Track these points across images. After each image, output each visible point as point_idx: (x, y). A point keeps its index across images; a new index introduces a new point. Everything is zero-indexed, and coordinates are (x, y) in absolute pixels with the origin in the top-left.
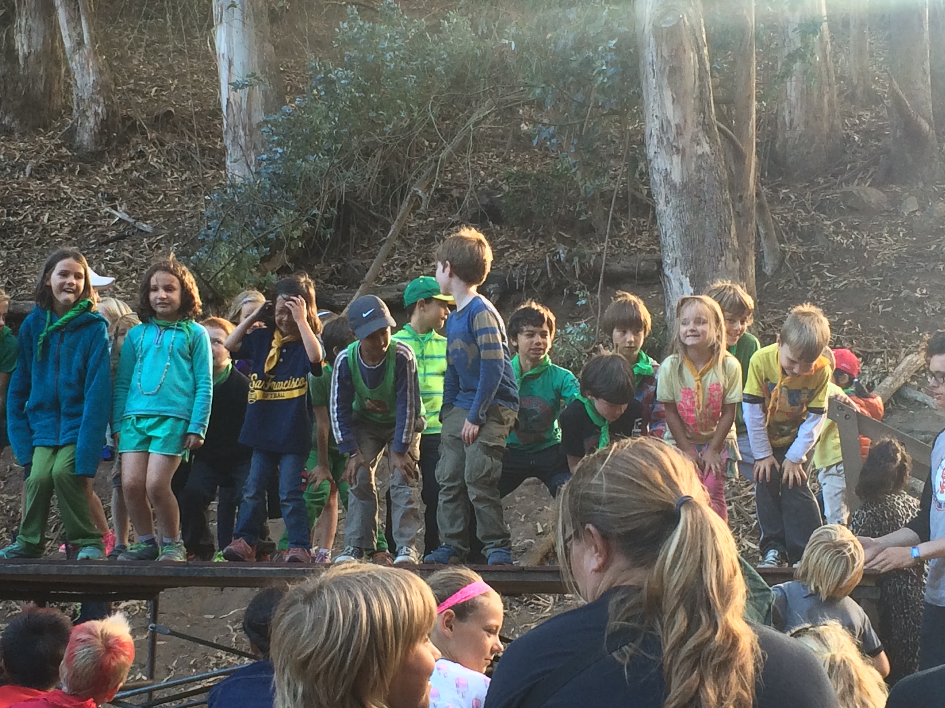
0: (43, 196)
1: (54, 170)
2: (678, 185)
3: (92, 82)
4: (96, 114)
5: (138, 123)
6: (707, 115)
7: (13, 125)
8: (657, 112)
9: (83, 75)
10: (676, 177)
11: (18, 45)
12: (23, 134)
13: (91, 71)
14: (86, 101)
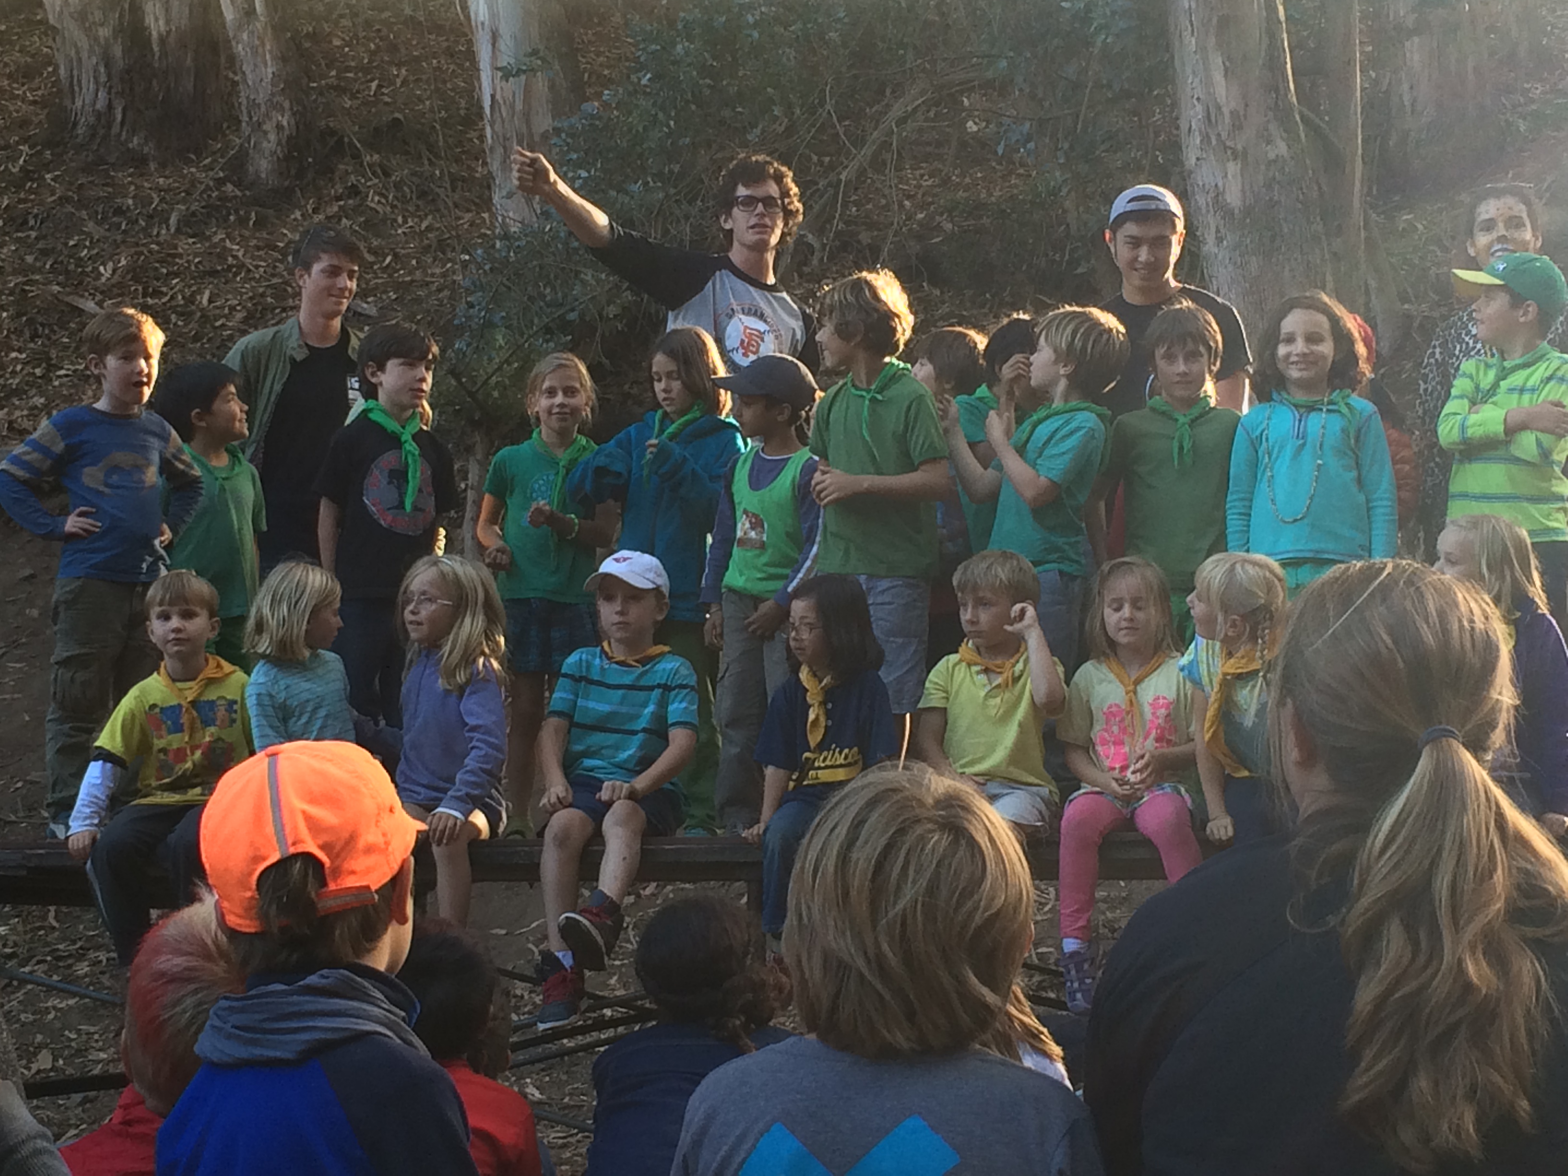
0: (199, 262)
1: (214, 220)
2: (1236, 211)
3: (270, 76)
4: (279, 127)
5: (346, 140)
6: (1282, 92)
7: (146, 150)
8: (1199, 92)
9: (255, 65)
10: (1234, 198)
11: (149, 20)
12: (163, 165)
13: (268, 57)
14: (263, 109)
